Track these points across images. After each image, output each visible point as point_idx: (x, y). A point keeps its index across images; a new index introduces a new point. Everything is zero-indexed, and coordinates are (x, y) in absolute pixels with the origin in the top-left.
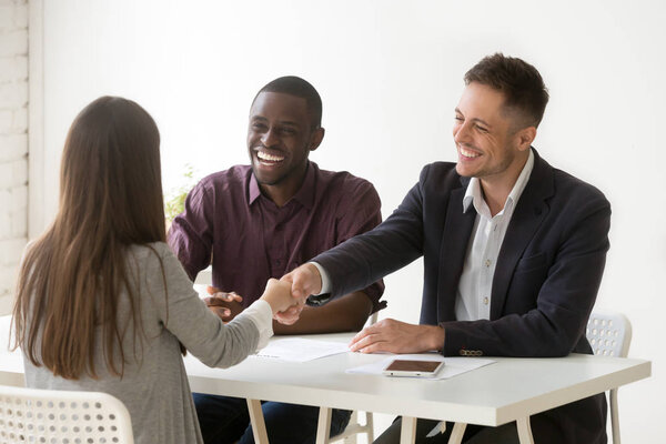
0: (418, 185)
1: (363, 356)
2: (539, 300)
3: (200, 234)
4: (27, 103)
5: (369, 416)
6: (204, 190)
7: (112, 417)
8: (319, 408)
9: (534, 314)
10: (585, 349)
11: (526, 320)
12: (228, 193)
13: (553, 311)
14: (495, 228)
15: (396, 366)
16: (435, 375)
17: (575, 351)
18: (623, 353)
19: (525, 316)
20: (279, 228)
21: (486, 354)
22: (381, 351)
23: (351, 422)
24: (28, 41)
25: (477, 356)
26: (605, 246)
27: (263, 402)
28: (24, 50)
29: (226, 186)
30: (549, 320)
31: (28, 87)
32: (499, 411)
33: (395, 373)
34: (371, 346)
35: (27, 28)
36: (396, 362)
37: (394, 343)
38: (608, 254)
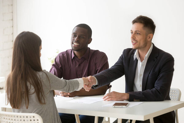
0: (122, 55)
1: (107, 102)
2: (155, 86)
3: (59, 68)
4: (13, 33)
5: (109, 118)
6: (59, 56)
7: (38, 120)
8: (95, 117)
9: (154, 89)
10: (168, 99)
11: (152, 91)
12: (66, 57)
13: (159, 88)
14: (142, 65)
15: (116, 104)
16: (127, 107)
17: (165, 99)
18: (179, 100)
19: (151, 90)
20: (79, 65)
21: (141, 101)
22: (111, 100)
23: (104, 120)
24: (13, 16)
25: (138, 101)
26: (173, 70)
27: (79, 115)
28: (11, 19)
29: (65, 55)
30: (158, 91)
31: (13, 29)
32: (145, 117)
33: (116, 106)
34: (109, 99)
35: (12, 12)
36: (116, 103)
37: (115, 98)
38: (174, 72)
